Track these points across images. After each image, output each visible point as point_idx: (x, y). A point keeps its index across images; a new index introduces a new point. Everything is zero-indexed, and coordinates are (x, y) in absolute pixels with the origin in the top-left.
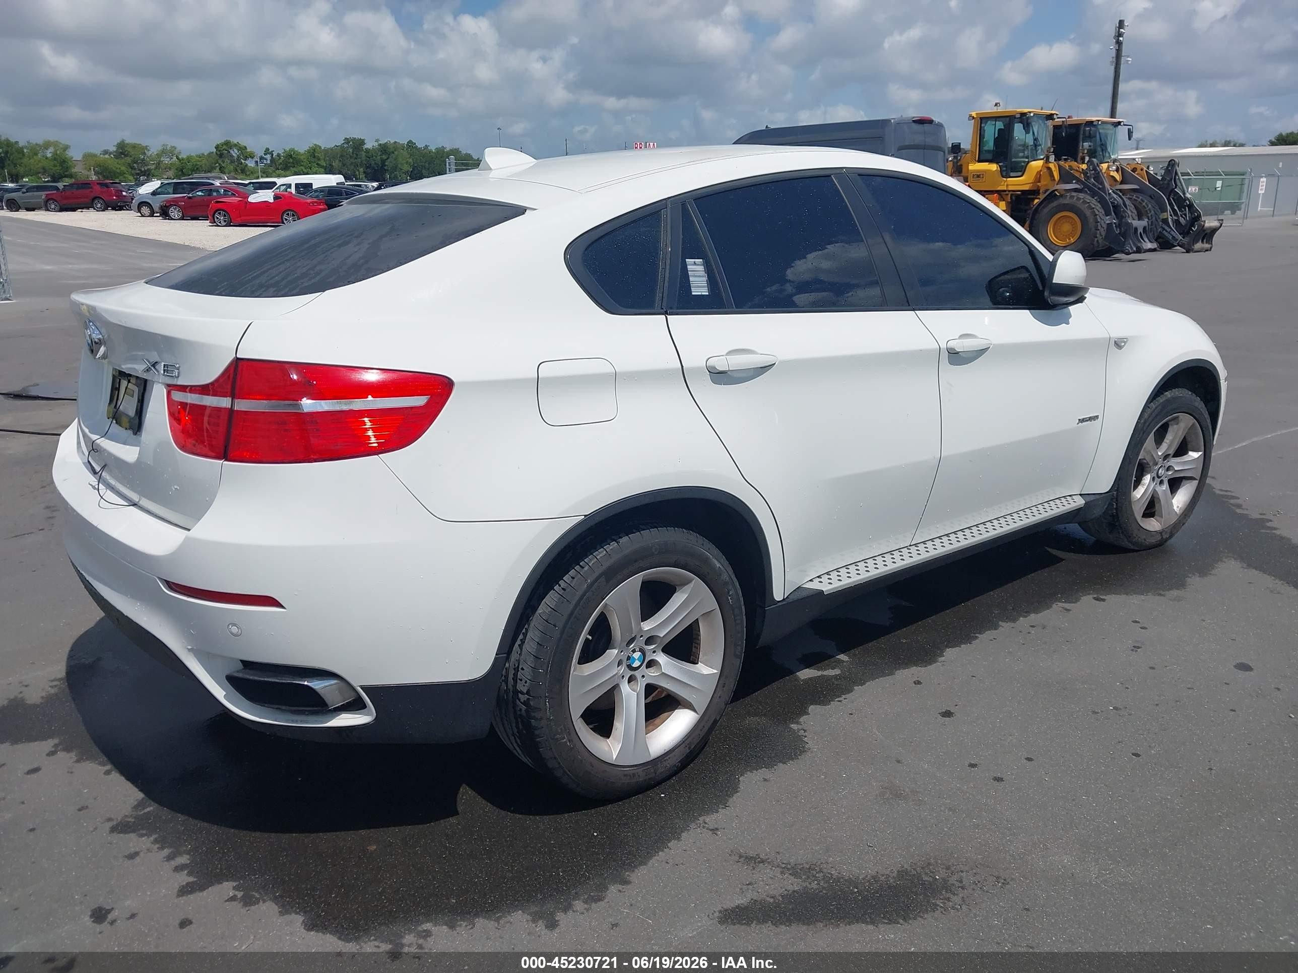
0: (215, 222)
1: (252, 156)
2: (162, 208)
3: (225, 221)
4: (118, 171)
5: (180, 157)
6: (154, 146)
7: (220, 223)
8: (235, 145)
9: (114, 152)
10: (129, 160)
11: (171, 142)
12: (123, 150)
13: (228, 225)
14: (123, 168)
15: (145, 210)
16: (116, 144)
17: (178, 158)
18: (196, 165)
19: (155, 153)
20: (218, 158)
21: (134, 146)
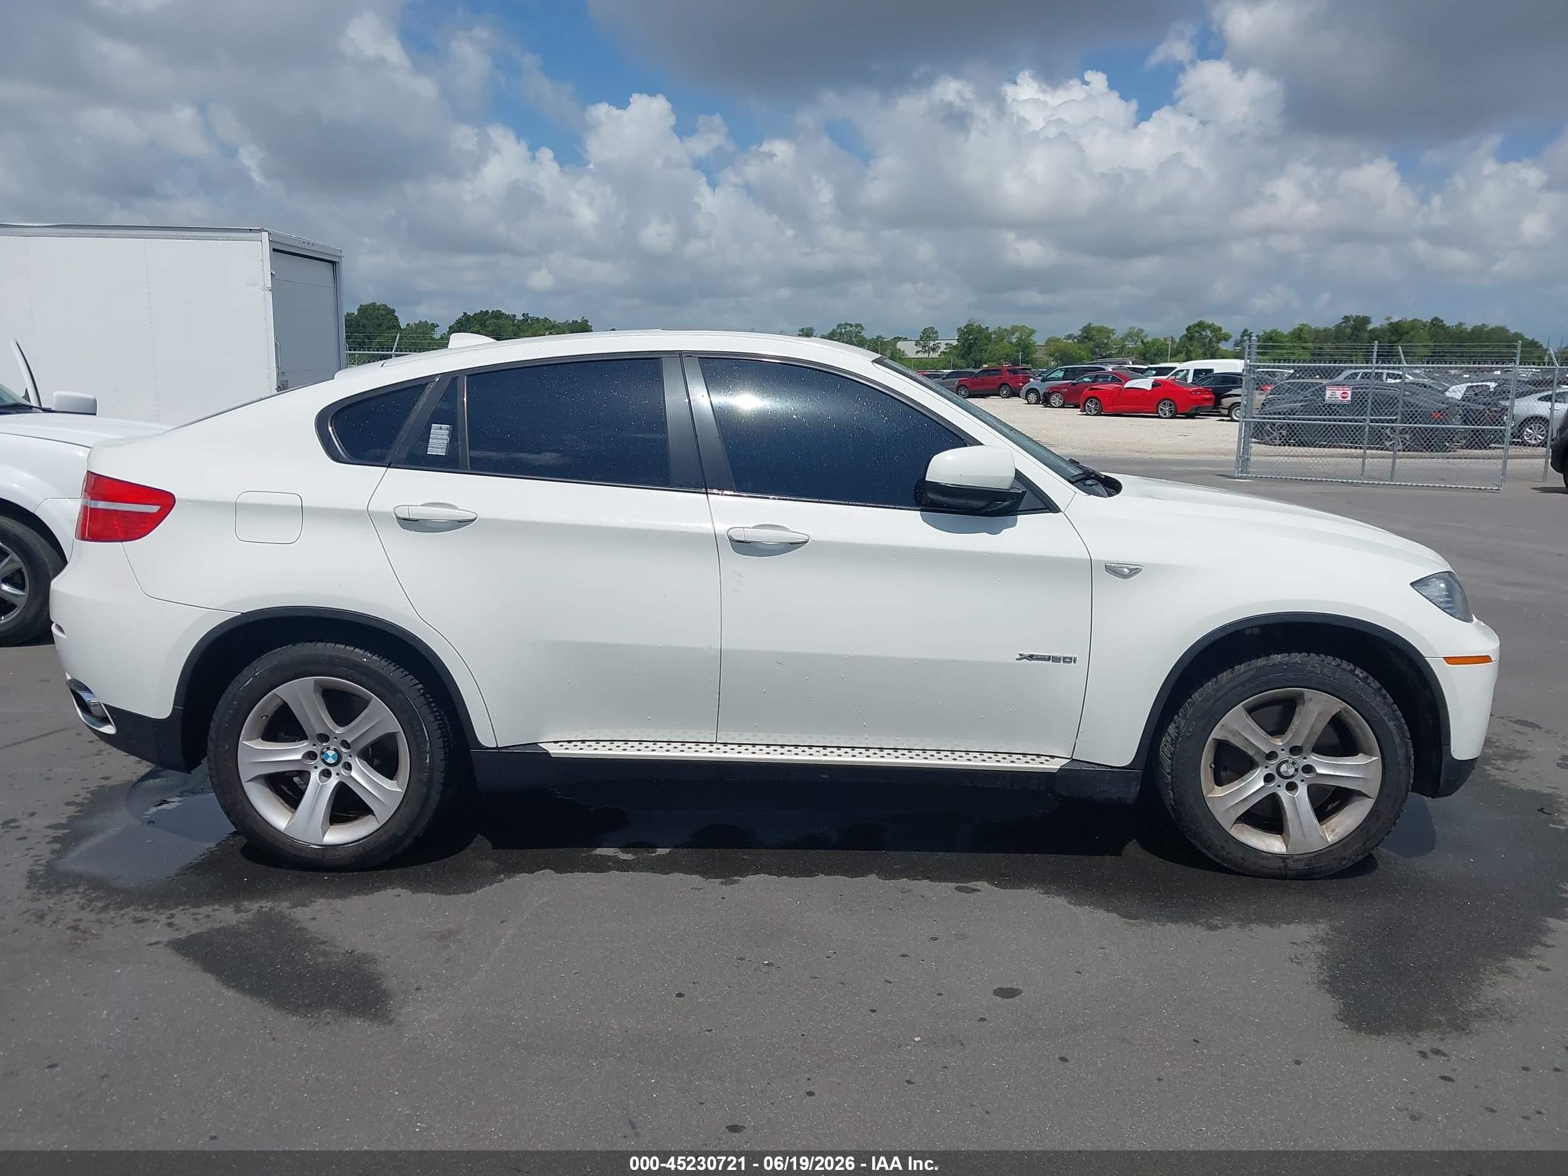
0: (1085, 411)
1: (1226, 338)
2: (1044, 395)
3: (1096, 410)
4: (1078, 356)
5: (1145, 341)
6: (1120, 328)
7: (1091, 411)
8: (1210, 327)
9: (1079, 336)
10: (1091, 344)
11: (1138, 325)
12: (1088, 334)
13: (1098, 414)
14: (1083, 353)
15: (1032, 397)
16: (1081, 328)
17: (1142, 342)
18: (1162, 349)
19: (1120, 337)
20: (1187, 341)
21: (1100, 330)
